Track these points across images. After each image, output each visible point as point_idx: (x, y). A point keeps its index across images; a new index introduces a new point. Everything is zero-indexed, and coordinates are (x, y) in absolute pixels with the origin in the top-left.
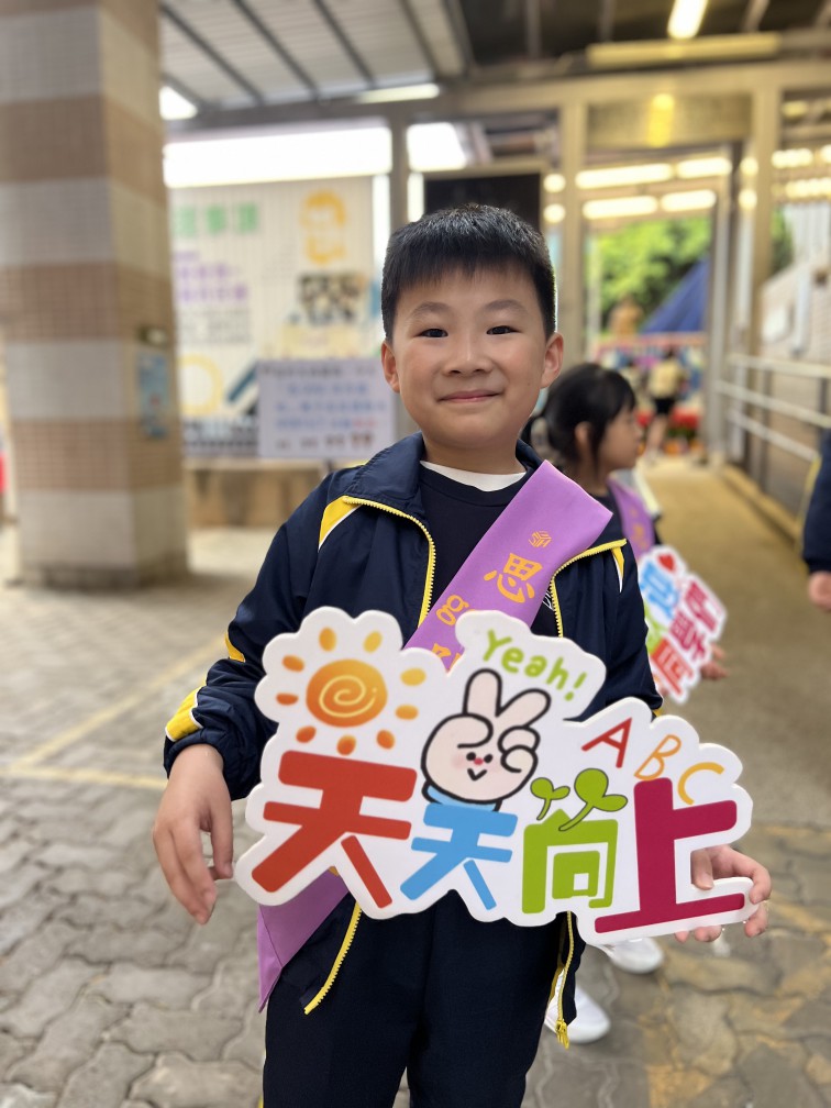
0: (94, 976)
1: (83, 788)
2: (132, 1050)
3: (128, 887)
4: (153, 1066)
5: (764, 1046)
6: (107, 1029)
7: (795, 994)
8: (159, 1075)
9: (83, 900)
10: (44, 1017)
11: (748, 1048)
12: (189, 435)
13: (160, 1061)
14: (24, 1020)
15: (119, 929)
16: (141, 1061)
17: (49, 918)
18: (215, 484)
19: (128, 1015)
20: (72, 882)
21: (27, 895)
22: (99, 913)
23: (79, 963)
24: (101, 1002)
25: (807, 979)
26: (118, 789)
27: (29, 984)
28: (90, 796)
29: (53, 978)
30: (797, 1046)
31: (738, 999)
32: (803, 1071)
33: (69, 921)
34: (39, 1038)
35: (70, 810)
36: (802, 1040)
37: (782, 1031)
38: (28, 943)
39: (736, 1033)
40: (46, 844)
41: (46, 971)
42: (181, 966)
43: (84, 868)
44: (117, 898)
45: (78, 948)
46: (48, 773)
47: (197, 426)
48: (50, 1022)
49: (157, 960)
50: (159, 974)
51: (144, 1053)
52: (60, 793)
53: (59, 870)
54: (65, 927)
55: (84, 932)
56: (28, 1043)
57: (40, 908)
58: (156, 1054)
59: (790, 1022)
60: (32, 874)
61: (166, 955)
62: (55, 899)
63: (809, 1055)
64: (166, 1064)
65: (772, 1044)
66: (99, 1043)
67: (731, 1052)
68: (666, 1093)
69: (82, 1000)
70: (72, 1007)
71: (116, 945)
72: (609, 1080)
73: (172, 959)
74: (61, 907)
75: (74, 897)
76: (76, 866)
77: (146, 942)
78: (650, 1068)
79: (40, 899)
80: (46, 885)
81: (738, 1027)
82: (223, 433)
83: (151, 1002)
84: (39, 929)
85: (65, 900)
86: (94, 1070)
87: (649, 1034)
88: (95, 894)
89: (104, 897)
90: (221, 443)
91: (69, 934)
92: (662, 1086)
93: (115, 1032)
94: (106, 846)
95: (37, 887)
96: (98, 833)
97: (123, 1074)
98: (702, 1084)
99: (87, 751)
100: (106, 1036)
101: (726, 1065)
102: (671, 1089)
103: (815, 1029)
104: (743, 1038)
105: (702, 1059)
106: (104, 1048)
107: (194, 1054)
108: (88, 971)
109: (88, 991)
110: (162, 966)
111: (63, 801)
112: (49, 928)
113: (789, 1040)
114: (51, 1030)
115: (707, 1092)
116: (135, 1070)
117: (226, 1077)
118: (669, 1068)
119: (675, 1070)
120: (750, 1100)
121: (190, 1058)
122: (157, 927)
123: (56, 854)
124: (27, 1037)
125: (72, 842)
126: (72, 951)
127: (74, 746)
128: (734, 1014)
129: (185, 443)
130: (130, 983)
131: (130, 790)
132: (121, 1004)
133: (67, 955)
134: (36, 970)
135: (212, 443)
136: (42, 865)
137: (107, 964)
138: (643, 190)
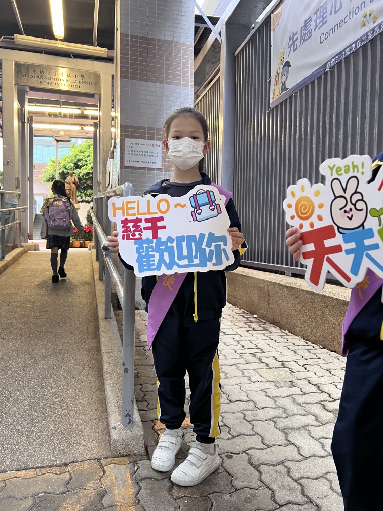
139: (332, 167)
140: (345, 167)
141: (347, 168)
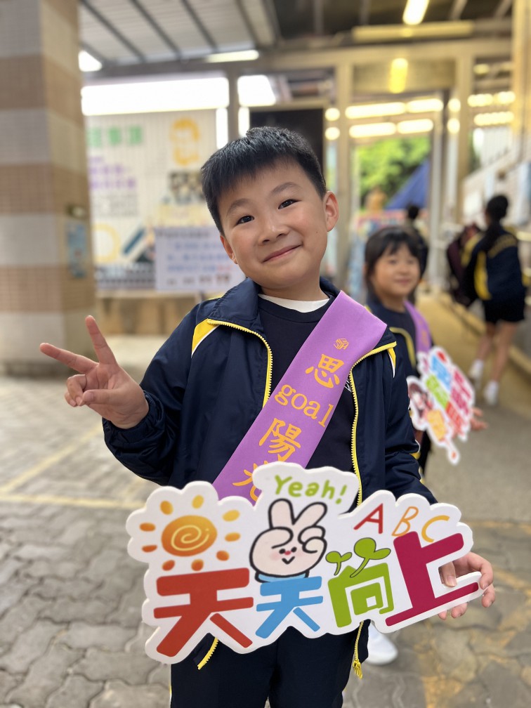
0: (59, 631)
1: (42, 507)
2: (89, 680)
3: (77, 572)
4: (103, 689)
5: (494, 662)
6: (70, 666)
7: (512, 628)
8: (108, 695)
9: (47, 581)
10: (28, 660)
11: (485, 664)
12: (98, 276)
13: (107, 686)
14: (15, 662)
15: (73, 600)
16: (95, 687)
17: (26, 594)
18: (115, 306)
19: (84, 657)
20: (39, 570)
21: (10, 580)
22: (59, 590)
23: (48, 623)
24: (65, 648)
25: (518, 618)
26: (65, 508)
27: (16, 638)
28: (47, 513)
29: (32, 633)
30: (514, 661)
31: (475, 632)
32: (519, 677)
33: (39, 595)
34: (25, 673)
35: (34, 522)
36: (517, 657)
37: (505, 652)
38: (13, 611)
39: (476, 655)
40: (20, 545)
41: (27, 629)
42: (115, 623)
43: (47, 560)
44: (71, 580)
45: (47, 613)
46: (18, 498)
47: (103, 270)
48: (32, 662)
49: (100, 619)
50: (101, 628)
51: (97, 681)
52: (27, 511)
53: (30, 562)
54: (37, 599)
55: (50, 602)
56: (19, 677)
57: (20, 588)
58: (104, 682)
59: (509, 646)
60: (12, 565)
61: (106, 616)
62: (29, 581)
63: (523, 667)
64: (112, 688)
65: (499, 661)
66: (66, 676)
67: (474, 667)
68: (435, 695)
69: (52, 648)
70: (46, 653)
71: (73, 610)
72: (398, 688)
73: (110, 618)
74: (33, 586)
75: (41, 579)
76: (41, 559)
77: (92, 608)
78: (424, 679)
79: (18, 581)
80: (22, 573)
81: (477, 650)
82: (120, 274)
83: (98, 647)
84: (20, 601)
85: (36, 582)
86: (64, 693)
87: (422, 657)
88: (56, 577)
89: (62, 579)
90: (119, 281)
91: (40, 604)
92: (432, 690)
93: (76, 668)
94: (59, 545)
95: (16, 573)
96: (54, 537)
97: (83, 696)
98: (458, 688)
99: (43, 482)
100: (70, 671)
101: (471, 676)
102: (439, 692)
103: (526, 650)
104: (481, 658)
105: (456, 672)
106: (69, 679)
107: (130, 681)
108: (55, 628)
109: (56, 641)
110: (104, 623)
111: (30, 516)
112: (26, 601)
113: (510, 658)
114: (33, 668)
115: (461, 692)
116: (92, 692)
117: (151, 695)
118: (435, 678)
119: (440, 679)
120: (488, 697)
121: (127, 683)
122: (98, 598)
123: (27, 551)
124: (18, 673)
125: (37, 544)
126: (43, 615)
127: (34, 480)
128: (474, 642)
129: (96, 281)
130: (84, 635)
131: (74, 508)
132: (79, 649)
133: (40, 618)
134: (20, 629)
135: (113, 281)
136: (18, 559)
137: (67, 623)
138: (387, 119)
139: (283, 478)
140: (310, 485)
141: (313, 487)
